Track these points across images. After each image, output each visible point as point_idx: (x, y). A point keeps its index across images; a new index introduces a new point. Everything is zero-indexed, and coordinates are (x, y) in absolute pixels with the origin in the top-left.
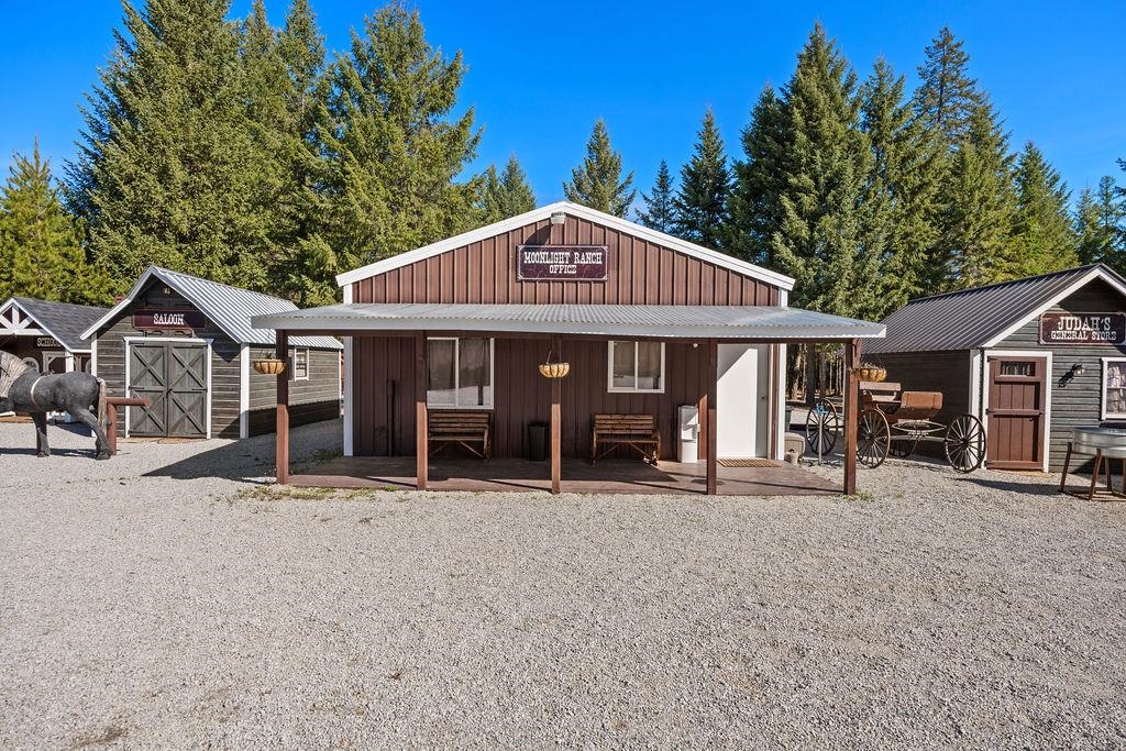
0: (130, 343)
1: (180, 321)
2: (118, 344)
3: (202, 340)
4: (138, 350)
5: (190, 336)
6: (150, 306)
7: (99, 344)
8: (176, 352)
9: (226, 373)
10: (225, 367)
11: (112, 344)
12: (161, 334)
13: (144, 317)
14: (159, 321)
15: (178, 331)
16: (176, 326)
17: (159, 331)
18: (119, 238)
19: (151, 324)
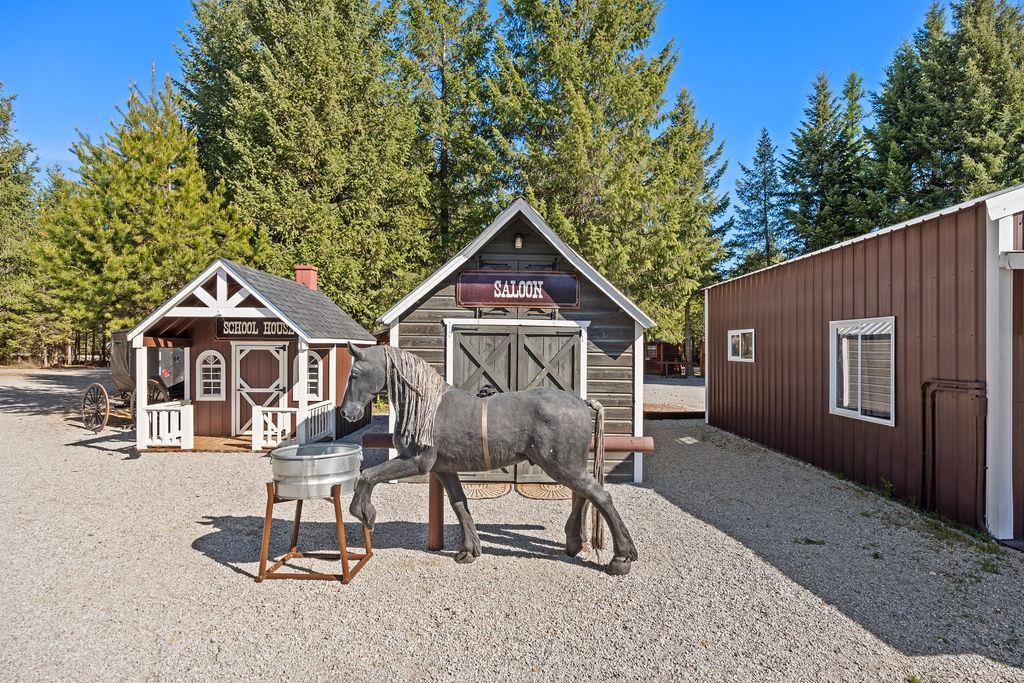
0: (455, 328)
1: (538, 293)
2: (433, 331)
3: (572, 324)
4: (466, 341)
5: (552, 316)
6: (486, 269)
7: (402, 331)
8: (529, 342)
9: (611, 376)
10: (609, 365)
11: (423, 331)
12: (505, 313)
13: (477, 285)
14: (503, 291)
15: (535, 309)
16: (531, 300)
17: (502, 309)
18: (269, 192)
19: (488, 297)
